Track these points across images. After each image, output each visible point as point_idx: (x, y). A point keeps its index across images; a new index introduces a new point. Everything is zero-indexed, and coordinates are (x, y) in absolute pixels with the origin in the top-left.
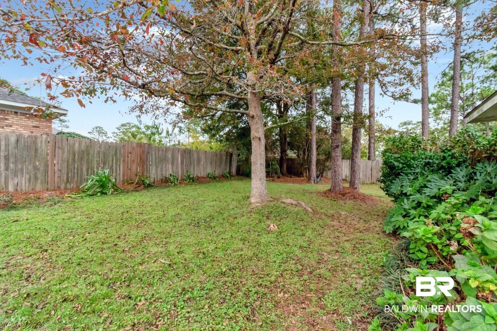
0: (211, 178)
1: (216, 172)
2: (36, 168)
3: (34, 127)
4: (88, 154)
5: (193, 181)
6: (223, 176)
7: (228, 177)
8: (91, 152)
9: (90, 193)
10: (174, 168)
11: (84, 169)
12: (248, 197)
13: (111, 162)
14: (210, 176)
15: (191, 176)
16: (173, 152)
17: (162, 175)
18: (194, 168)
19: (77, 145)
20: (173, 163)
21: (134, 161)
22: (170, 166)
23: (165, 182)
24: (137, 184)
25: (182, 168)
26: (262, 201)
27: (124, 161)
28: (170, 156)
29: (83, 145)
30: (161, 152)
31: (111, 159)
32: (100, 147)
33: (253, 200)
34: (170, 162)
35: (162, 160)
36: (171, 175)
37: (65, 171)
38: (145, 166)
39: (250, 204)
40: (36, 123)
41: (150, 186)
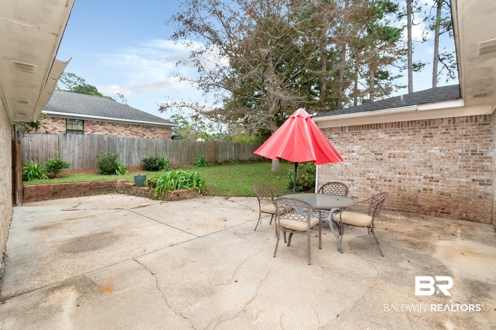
0: (251, 161)
1: (255, 157)
2: (178, 154)
3: (165, 133)
4: (194, 148)
5: (241, 162)
6: (259, 160)
7: (262, 160)
8: (195, 146)
9: (198, 165)
10: (231, 154)
11: (193, 155)
12: (271, 168)
13: (202, 151)
14: (251, 160)
15: (240, 159)
16: (230, 145)
17: (224, 158)
18: (241, 155)
19: (191, 143)
20: (230, 152)
21: (211, 151)
22: (228, 154)
23: (227, 162)
24: (214, 163)
25: (235, 154)
26: (277, 170)
27: (208, 151)
28: (228, 147)
29: (193, 143)
30: (224, 145)
31: (202, 149)
32: (199, 144)
33: (272, 169)
34: (228, 151)
35: (224, 150)
36: (229, 159)
37: (186, 156)
38: (217, 154)
39: (271, 170)
40: (165, 132)
41: (220, 164)
